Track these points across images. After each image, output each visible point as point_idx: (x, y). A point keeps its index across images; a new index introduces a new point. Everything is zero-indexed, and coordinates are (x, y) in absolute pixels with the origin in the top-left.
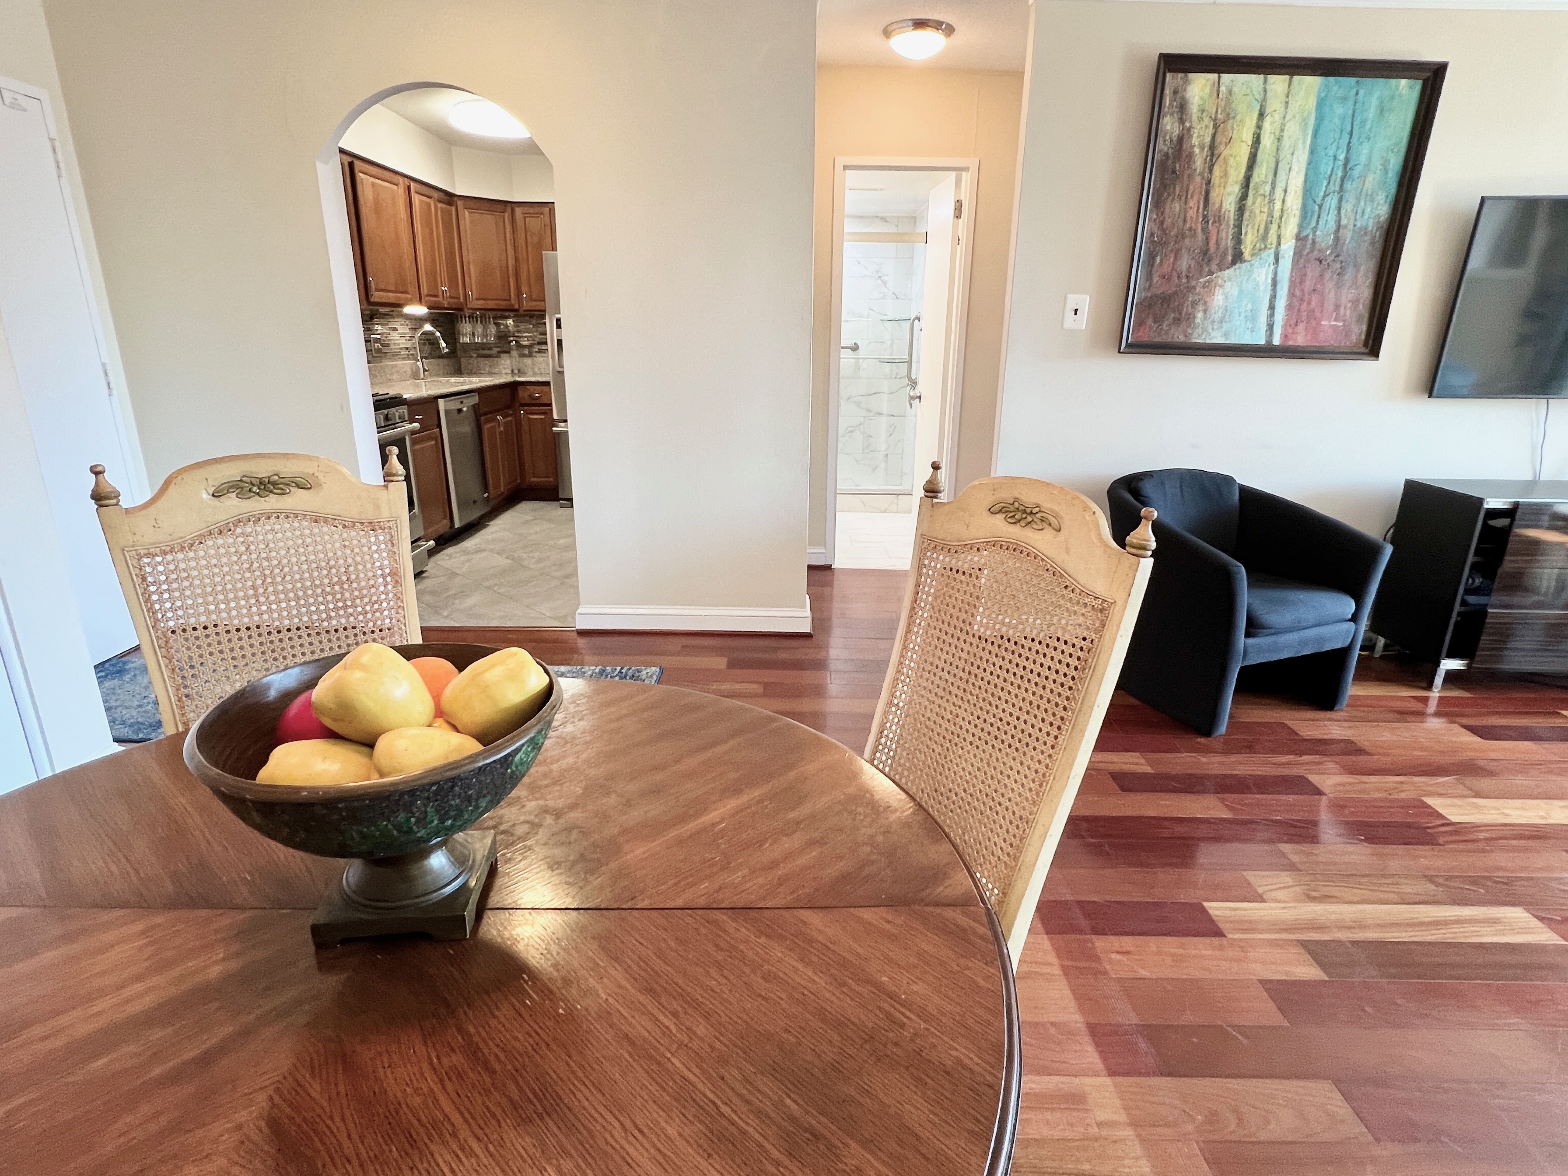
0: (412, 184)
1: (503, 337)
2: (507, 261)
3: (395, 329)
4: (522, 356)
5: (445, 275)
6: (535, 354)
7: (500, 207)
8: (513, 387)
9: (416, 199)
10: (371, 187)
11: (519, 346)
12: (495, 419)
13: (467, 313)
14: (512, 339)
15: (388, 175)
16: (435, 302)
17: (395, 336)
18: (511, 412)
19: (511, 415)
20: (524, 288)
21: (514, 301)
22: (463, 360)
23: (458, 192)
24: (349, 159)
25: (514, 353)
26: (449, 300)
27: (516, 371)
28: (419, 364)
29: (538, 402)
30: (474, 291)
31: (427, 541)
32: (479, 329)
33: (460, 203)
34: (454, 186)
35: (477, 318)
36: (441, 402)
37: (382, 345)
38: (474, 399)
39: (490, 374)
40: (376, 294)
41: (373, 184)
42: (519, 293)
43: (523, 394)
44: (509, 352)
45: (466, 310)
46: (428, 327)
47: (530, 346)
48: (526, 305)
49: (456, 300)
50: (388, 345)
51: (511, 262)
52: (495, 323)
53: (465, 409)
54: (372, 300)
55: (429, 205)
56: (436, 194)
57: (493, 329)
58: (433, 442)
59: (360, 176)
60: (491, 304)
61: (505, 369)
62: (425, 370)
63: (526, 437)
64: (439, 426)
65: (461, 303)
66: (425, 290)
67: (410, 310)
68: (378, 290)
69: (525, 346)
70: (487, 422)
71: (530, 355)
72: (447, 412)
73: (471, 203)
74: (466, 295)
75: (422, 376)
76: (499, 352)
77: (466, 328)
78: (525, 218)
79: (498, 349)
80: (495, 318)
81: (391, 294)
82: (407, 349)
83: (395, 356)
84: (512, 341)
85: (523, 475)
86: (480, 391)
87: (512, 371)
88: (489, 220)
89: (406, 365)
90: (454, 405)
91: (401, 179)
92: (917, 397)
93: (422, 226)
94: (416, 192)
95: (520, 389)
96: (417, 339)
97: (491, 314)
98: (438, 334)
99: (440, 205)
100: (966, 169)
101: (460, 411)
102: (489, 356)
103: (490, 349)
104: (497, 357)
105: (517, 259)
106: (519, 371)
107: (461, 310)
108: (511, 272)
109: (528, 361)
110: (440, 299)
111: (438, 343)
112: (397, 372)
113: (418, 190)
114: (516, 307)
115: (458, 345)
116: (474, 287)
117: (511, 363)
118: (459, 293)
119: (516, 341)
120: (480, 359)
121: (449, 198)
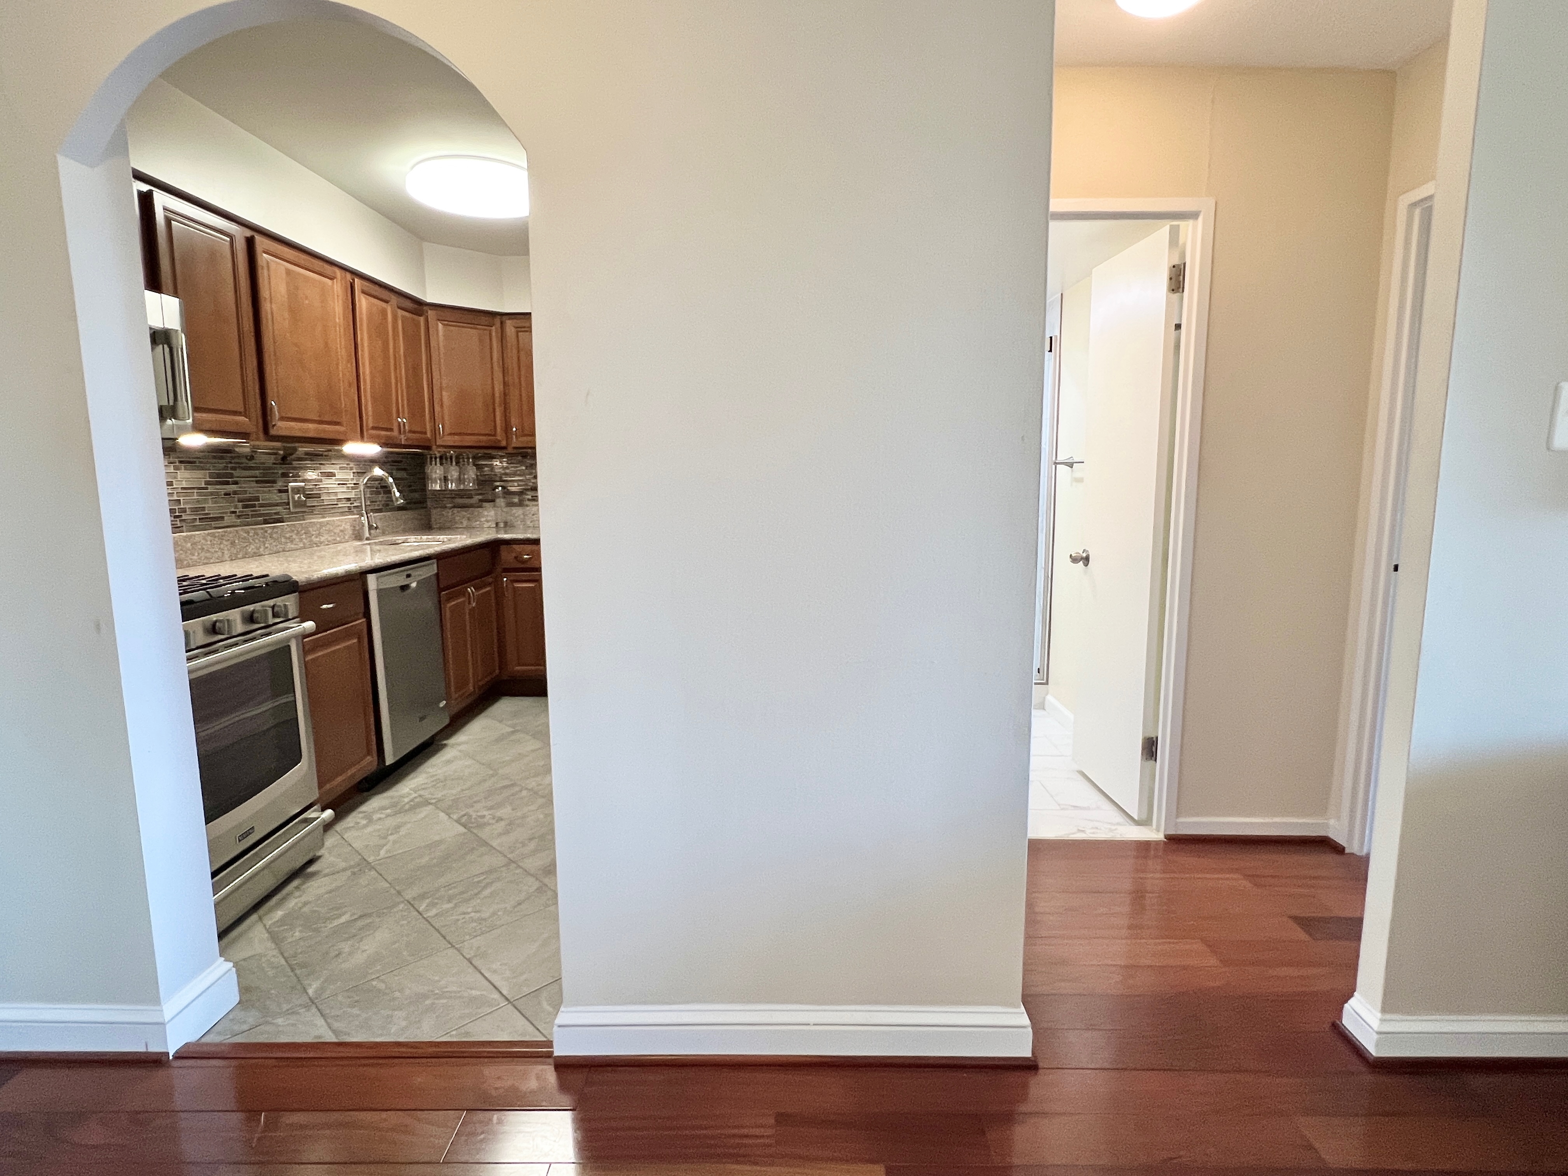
0: (356, 280)
1: (486, 483)
2: (493, 388)
3: (332, 475)
4: (511, 505)
5: (404, 403)
6: (527, 503)
7: (484, 319)
8: (494, 546)
9: (363, 303)
10: (284, 276)
11: (507, 493)
12: (463, 593)
13: (437, 452)
14: (498, 484)
15: (317, 264)
16: (388, 437)
17: (327, 483)
18: (491, 580)
19: (490, 584)
20: (514, 420)
21: (500, 435)
22: (434, 511)
23: (429, 300)
24: (249, 233)
25: (500, 502)
26: (410, 435)
27: (502, 525)
28: (364, 519)
29: (528, 565)
30: (447, 422)
31: (323, 810)
32: (454, 473)
33: (431, 313)
34: (425, 292)
35: (451, 458)
36: (371, 579)
37: (308, 496)
38: (431, 569)
39: (469, 529)
40: (280, 424)
41: (288, 272)
42: (507, 428)
43: (507, 556)
44: (493, 501)
45: (434, 447)
46: (378, 472)
47: (521, 493)
48: (515, 442)
49: (423, 436)
50: (318, 496)
51: (498, 388)
52: (475, 465)
53: (414, 585)
54: (273, 432)
55: (384, 312)
56: (394, 299)
57: (471, 473)
58: (355, 641)
59: (263, 258)
60: (469, 441)
61: (488, 521)
62: (370, 527)
63: (509, 613)
64: (367, 614)
65: (429, 440)
66: (369, 421)
67: (352, 448)
68: (282, 419)
69: (514, 493)
70: (449, 600)
71: (521, 504)
72: (380, 592)
73: (448, 314)
74: (435, 430)
75: (367, 535)
76: (481, 501)
77: (436, 471)
78: (517, 332)
79: (480, 497)
80: (475, 458)
81: (311, 426)
82: (349, 499)
83: (331, 509)
84: (497, 487)
85: (503, 664)
86: (441, 557)
87: (497, 524)
88: (470, 335)
89: (345, 522)
90: (394, 580)
91: (338, 273)
92: (1082, 558)
93: (370, 337)
94: (363, 292)
95: (503, 548)
96: (362, 488)
97: (471, 453)
98: (391, 480)
99: (400, 313)
100: (1194, 215)
101: (404, 588)
102: (471, 506)
103: (470, 497)
104: (481, 507)
105: (505, 384)
106: (506, 523)
107: (429, 448)
108: (497, 400)
109: (518, 511)
110: (395, 433)
111: (389, 492)
112: (329, 531)
113: (365, 289)
114: (504, 443)
115: (428, 493)
116: (446, 418)
117: (496, 514)
118: (425, 428)
119: (503, 487)
120: (456, 510)
121: (417, 306)
